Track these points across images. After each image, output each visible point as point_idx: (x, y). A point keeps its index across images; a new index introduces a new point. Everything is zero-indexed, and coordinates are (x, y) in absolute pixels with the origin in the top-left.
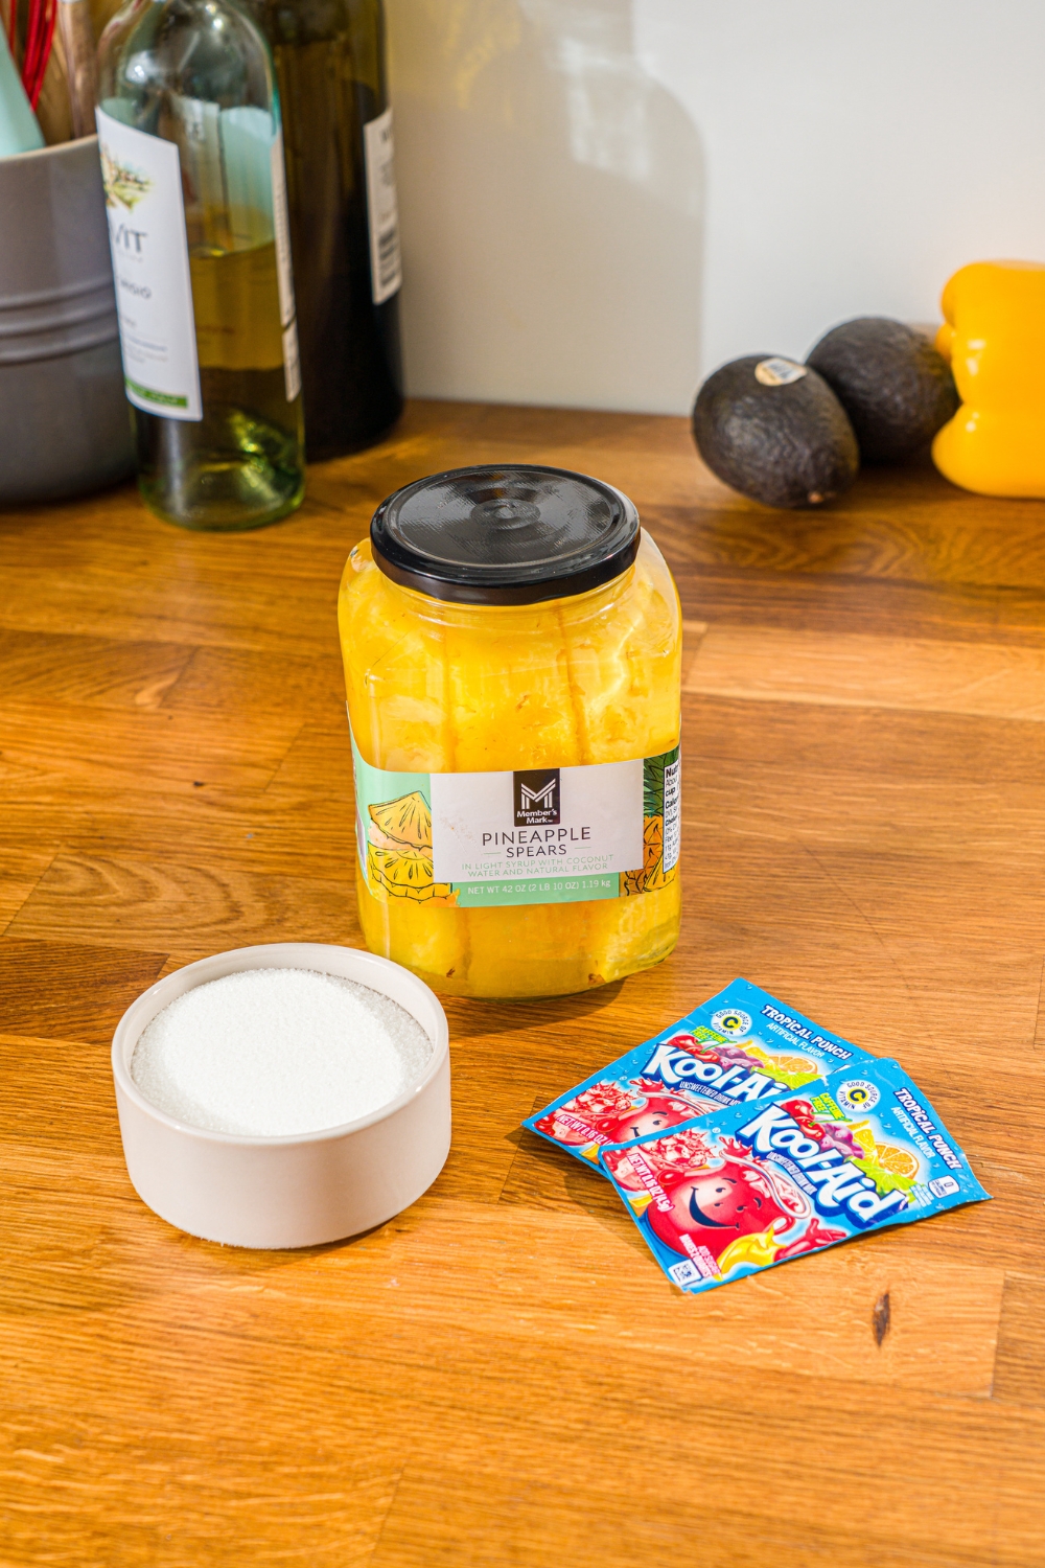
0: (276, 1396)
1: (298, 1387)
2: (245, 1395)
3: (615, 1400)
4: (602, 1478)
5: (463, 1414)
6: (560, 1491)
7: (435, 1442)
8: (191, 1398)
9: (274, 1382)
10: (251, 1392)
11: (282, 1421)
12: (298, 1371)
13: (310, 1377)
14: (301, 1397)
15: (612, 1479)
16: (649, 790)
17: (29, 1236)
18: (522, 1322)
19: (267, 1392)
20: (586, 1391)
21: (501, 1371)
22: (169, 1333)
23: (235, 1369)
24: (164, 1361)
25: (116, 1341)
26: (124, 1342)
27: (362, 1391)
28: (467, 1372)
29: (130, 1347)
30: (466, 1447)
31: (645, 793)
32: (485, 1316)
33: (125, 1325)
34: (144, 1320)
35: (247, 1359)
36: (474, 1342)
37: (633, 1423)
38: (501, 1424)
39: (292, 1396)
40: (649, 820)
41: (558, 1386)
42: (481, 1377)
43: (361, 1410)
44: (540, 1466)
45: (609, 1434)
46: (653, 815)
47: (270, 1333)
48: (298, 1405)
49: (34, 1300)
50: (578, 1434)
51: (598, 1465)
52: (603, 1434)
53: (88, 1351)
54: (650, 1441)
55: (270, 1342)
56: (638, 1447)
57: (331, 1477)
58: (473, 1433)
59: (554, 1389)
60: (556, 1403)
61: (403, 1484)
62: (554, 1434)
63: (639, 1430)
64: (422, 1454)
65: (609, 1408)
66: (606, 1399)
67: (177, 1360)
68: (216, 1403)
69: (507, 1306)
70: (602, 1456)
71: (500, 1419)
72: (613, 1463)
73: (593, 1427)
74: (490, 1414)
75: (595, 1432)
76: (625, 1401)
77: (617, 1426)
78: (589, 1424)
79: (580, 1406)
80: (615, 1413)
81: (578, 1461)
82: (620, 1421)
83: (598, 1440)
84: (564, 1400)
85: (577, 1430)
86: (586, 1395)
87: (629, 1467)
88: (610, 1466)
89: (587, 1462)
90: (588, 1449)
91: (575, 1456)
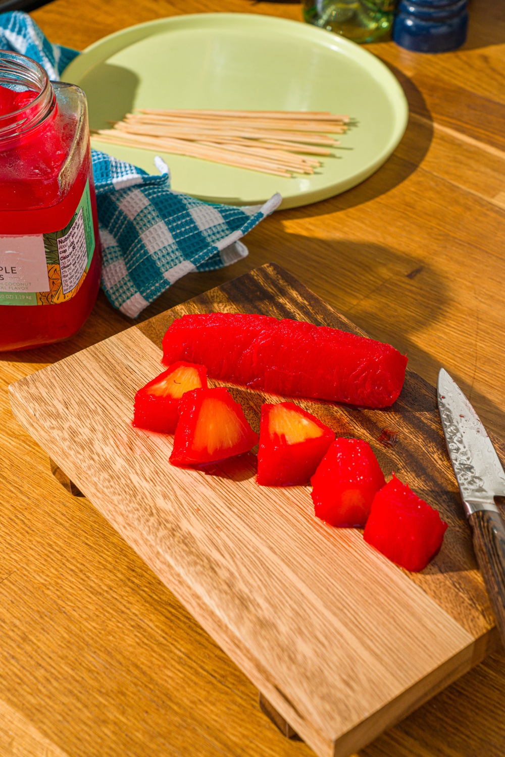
3: (133, 582)
4: (94, 620)
5: (60, 557)
6: (70, 618)
7: (36, 566)
13: (10, 508)
15: (97, 624)
16: (48, 251)
20: (124, 571)
21: (94, 544)
27: (26, 525)
30: (48, 576)
31: (46, 252)
36: (95, 522)
37: (131, 599)
38: (72, 570)
40: (50, 266)
41: (114, 563)
42: (83, 542)
43: (19, 535)
44: (71, 602)
45: (116, 599)
46: (52, 264)
50: (102, 592)
51: (97, 613)
52: (113, 597)
54: (131, 611)
56: (123, 612)
58: (56, 570)
61: (5, 581)
62: (91, 587)
63: (131, 603)
64: (26, 570)
65: (127, 585)
66: (129, 580)
70: (103, 609)
71: (73, 568)
72: (104, 615)
73: (111, 592)
74: (71, 563)
75: (110, 595)
76: (137, 585)
77: (122, 597)
78: (111, 589)
79: (115, 578)
80: (127, 589)
81: (90, 606)
82: (126, 594)
83: (108, 600)
84: (110, 571)
85: (103, 589)
86: (122, 573)
87: (110, 620)
88: (102, 616)
89: (94, 609)
90: (99, 602)
91: (90, 603)
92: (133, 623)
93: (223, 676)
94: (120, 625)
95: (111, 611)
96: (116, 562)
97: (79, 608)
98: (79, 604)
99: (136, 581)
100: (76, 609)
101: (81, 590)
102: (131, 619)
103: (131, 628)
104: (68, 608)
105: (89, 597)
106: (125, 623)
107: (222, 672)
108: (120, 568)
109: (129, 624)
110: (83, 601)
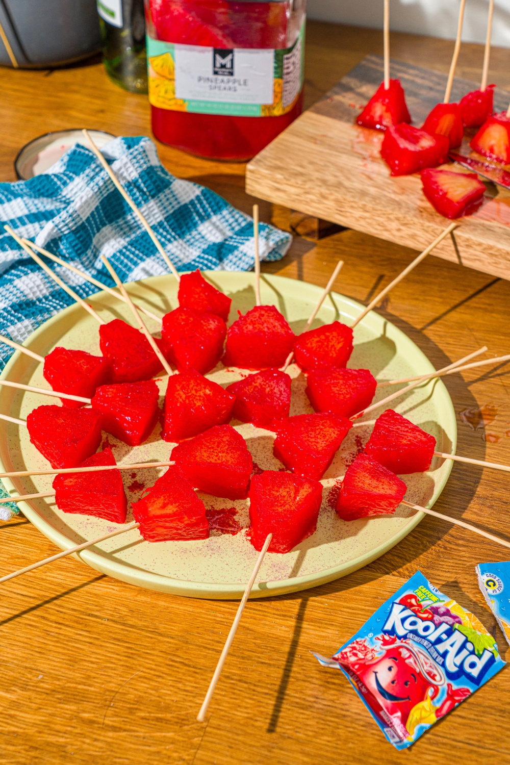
0: (140, 665)
1: (153, 660)
2: (122, 663)
3: (334, 684)
4: (323, 734)
5: (245, 685)
6: (298, 741)
7: (229, 703)
8: (92, 662)
9: (139, 656)
10: (126, 661)
11: (142, 682)
12: (153, 649)
13: (160, 654)
14: (153, 667)
15: (328, 736)
17: (7, 548)
18: (283, 628)
19: (136, 662)
20: (317, 676)
21: (269, 660)
22: (82, 619)
23: (118, 645)
24: (78, 637)
25: (52, 622)
26: (56, 623)
27: (189, 666)
28: (249, 658)
29: (59, 626)
30: (246, 708)
32: (263, 622)
33: (58, 611)
34: (69, 609)
35: (125, 639)
36: (255, 638)
37: (343, 700)
38: (266, 694)
39: (148, 666)
41: (301, 671)
42: (258, 662)
43: (189, 678)
44: (288, 724)
45: (329, 706)
47: (140, 623)
48: (152, 672)
49: (8, 591)
50: (310, 704)
51: (322, 726)
52: (325, 705)
53: (35, 627)
54: (352, 712)
55: (139, 629)
56: (344, 716)
57: (167, 721)
58: (251, 699)
59: (300, 673)
60: (299, 683)
61: (208, 729)
62: (297, 703)
63: (346, 704)
64: (221, 710)
65: (330, 688)
66: (328, 683)
67: (86, 636)
68: (106, 667)
69: (276, 616)
70: (323, 720)
71: (266, 691)
72: (329, 726)
73: (320, 701)
74: (261, 687)
75: (320, 703)
76: (339, 685)
77: (333, 701)
78: (317, 698)
79: (313, 686)
80: (333, 692)
81: (309, 722)
82: (335, 697)
83: (322, 709)
84: (304, 681)
85: (310, 701)
86: (317, 679)
87: (338, 728)
88: (327, 727)
89: (315, 723)
90: (315, 715)
91: (307, 719)
92: (361, 723)
93: (479, 741)
94: (351, 730)
95: (333, 719)
96: (304, 670)
97: (300, 728)
98: (298, 724)
99: (336, 681)
100: (298, 730)
101: (289, 710)
102: (357, 719)
103: (364, 728)
104: (289, 732)
105: (303, 714)
106: (354, 725)
107: (476, 738)
108: (312, 675)
109: (358, 725)
110: (301, 720)
